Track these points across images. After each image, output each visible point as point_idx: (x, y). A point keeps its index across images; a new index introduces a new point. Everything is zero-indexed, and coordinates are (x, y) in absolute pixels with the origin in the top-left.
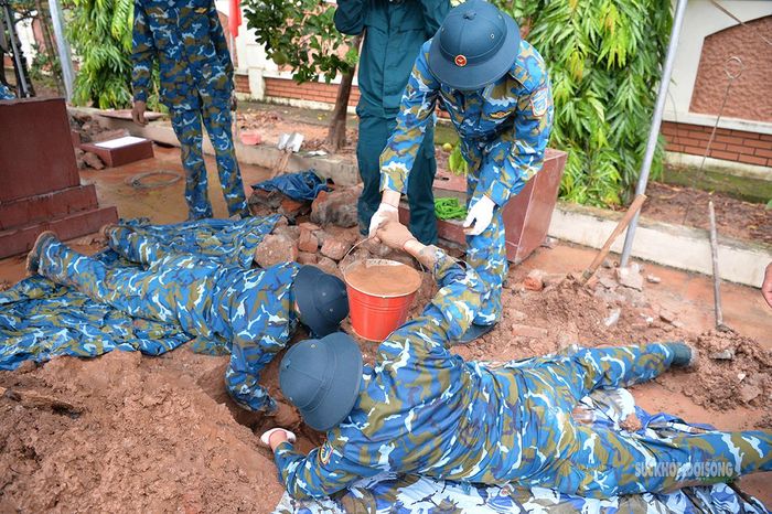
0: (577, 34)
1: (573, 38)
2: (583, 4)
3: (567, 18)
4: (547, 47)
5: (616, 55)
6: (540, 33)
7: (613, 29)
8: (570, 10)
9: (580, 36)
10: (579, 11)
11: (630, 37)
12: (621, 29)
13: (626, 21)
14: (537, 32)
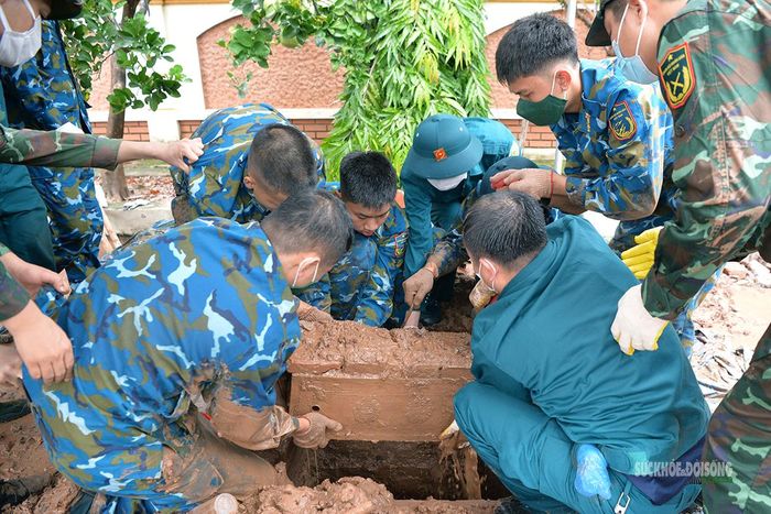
0: (425, 36)
1: (422, 41)
2: (424, 6)
3: (412, 21)
4: (394, 51)
5: (463, 54)
6: (384, 38)
7: (457, 30)
8: (412, 13)
9: (428, 38)
10: (422, 13)
11: (472, 38)
12: (463, 30)
13: (466, 22)
14: (381, 36)
